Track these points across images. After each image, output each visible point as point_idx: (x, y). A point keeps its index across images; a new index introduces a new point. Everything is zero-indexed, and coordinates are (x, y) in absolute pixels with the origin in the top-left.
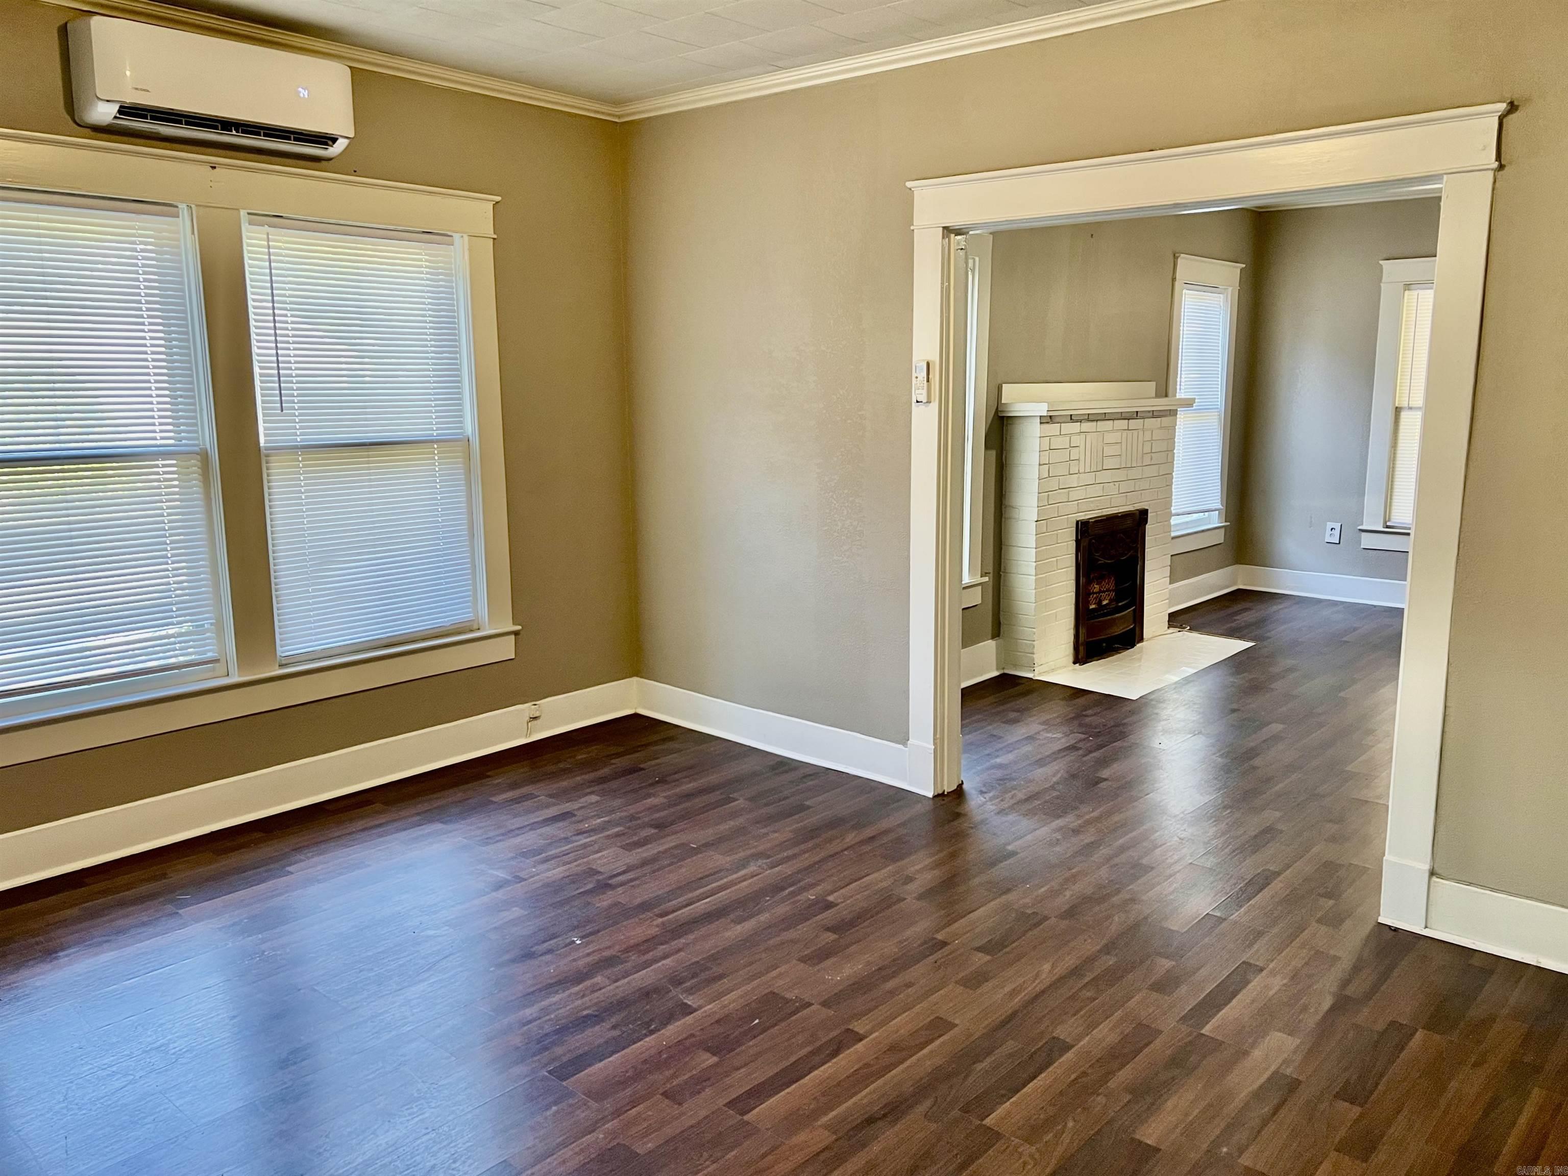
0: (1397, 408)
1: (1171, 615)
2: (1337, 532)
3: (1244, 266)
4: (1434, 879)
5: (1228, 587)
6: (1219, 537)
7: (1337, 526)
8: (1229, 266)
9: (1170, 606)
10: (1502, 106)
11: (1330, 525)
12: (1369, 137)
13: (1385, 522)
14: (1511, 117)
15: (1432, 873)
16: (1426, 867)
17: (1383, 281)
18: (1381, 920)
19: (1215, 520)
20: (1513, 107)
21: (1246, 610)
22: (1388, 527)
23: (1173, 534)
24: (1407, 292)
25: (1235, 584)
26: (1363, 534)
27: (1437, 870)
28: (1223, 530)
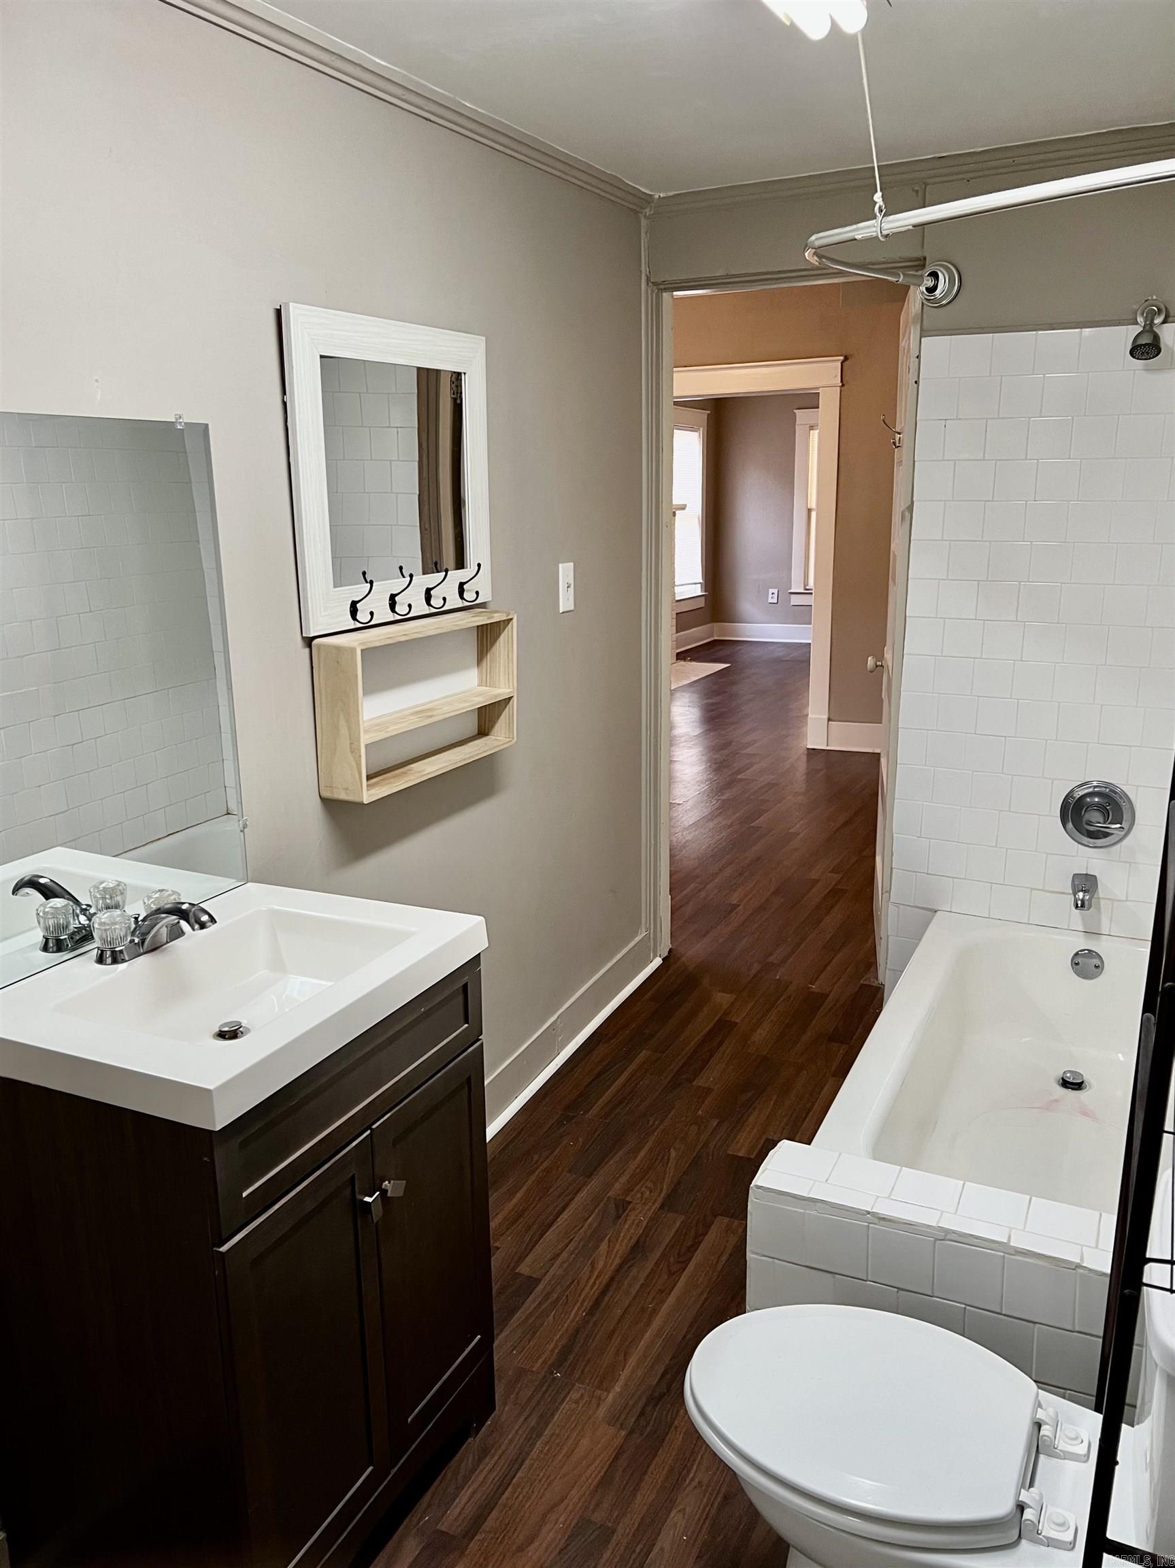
0: (809, 509)
1: (678, 654)
2: (776, 596)
3: (709, 412)
4: (830, 722)
5: (708, 638)
6: (701, 603)
7: (776, 591)
8: (700, 413)
9: (677, 648)
10: (842, 358)
11: (771, 591)
12: (805, 366)
13: (805, 586)
14: (846, 362)
15: (829, 720)
16: (826, 717)
17: (797, 423)
18: (808, 747)
19: (698, 591)
20: (846, 358)
21: (721, 650)
22: (806, 589)
23: (677, 599)
24: (811, 432)
25: (713, 636)
26: (792, 596)
27: (831, 717)
28: (703, 598)
